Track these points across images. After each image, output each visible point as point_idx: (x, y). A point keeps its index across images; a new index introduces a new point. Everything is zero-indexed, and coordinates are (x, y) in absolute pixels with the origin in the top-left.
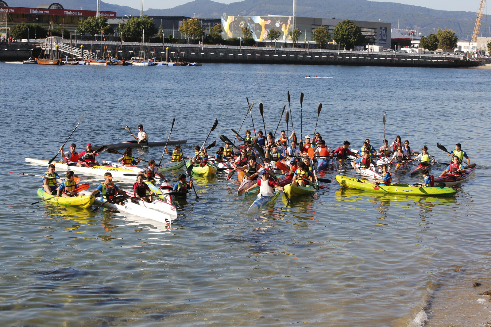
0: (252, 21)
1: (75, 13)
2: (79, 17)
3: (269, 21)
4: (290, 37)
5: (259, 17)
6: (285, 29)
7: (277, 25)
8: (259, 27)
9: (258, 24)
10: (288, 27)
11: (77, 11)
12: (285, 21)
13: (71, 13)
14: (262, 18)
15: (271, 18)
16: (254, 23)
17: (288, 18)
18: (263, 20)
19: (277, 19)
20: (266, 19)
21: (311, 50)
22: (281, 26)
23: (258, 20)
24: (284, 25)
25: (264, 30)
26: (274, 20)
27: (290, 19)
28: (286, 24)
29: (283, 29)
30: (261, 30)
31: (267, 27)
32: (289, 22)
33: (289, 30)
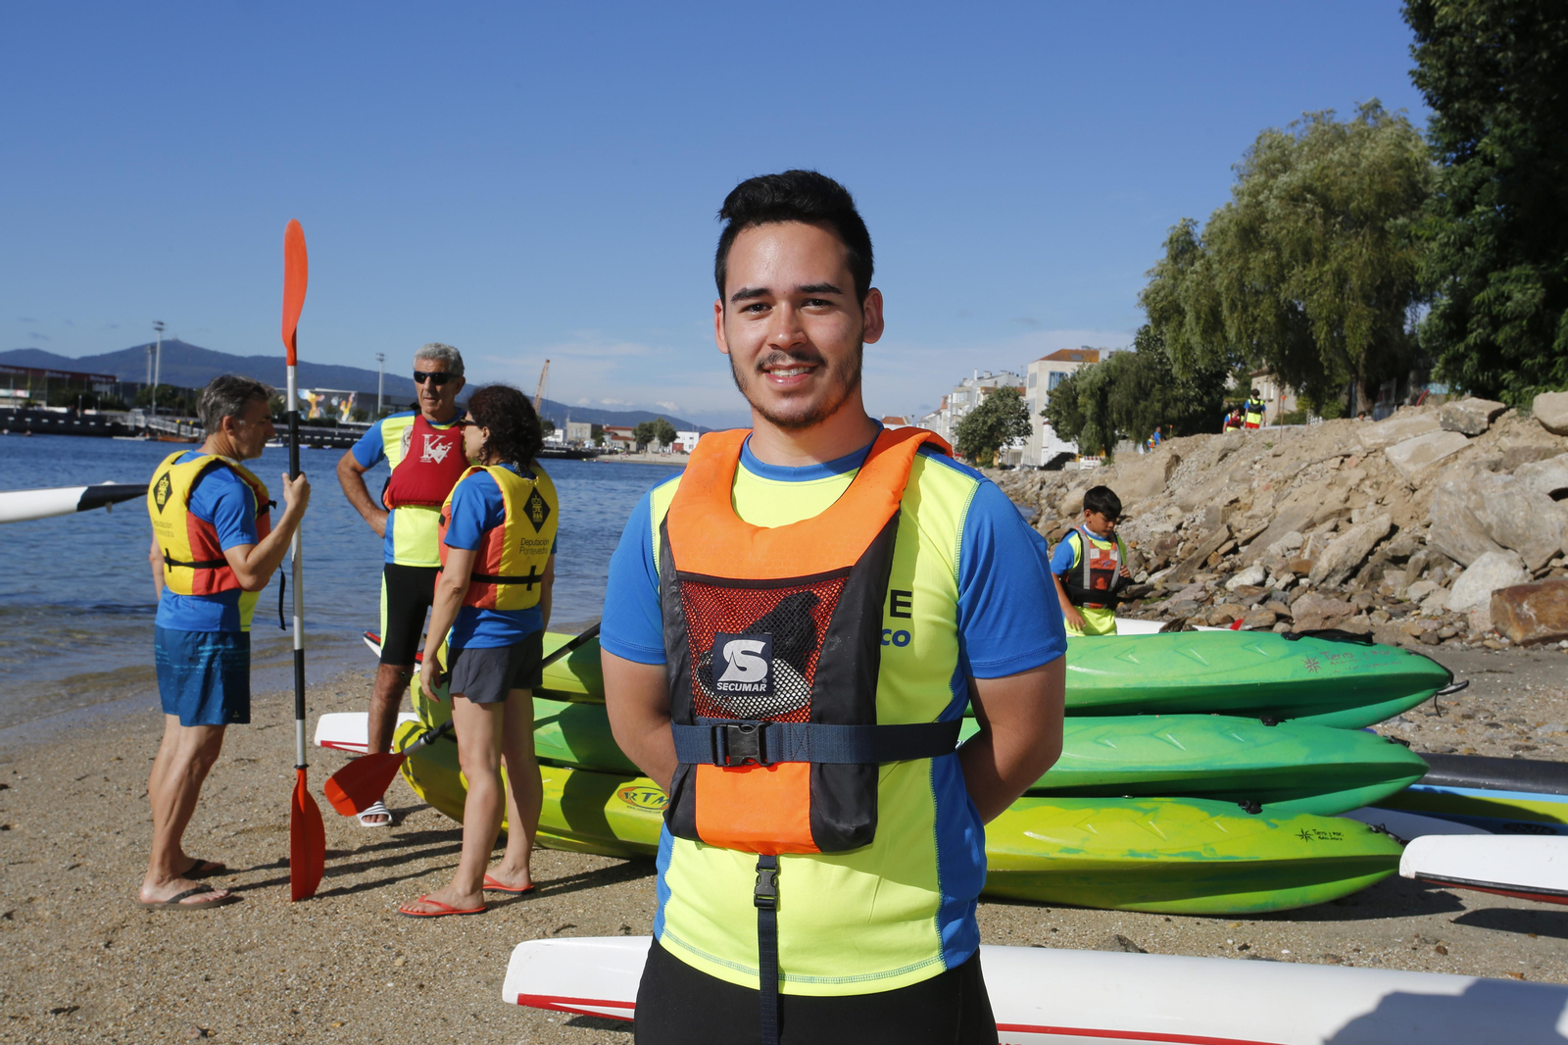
1: (60, 376)
2: (63, 380)
3: (322, 398)
4: (352, 418)
5: (307, 391)
6: (346, 407)
7: (334, 402)
8: (308, 404)
9: (306, 401)
10: (349, 406)
11: (64, 373)
12: (345, 397)
13: (54, 375)
14: (312, 392)
15: (325, 393)
16: (299, 398)
17: (350, 394)
18: (314, 396)
19: (334, 394)
20: (318, 394)
22: (339, 404)
23: (306, 394)
24: (344, 403)
25: (314, 408)
26: (329, 396)
27: (353, 395)
28: (347, 401)
29: (342, 408)
30: (311, 408)
31: (318, 404)
32: (351, 399)
33: (351, 410)
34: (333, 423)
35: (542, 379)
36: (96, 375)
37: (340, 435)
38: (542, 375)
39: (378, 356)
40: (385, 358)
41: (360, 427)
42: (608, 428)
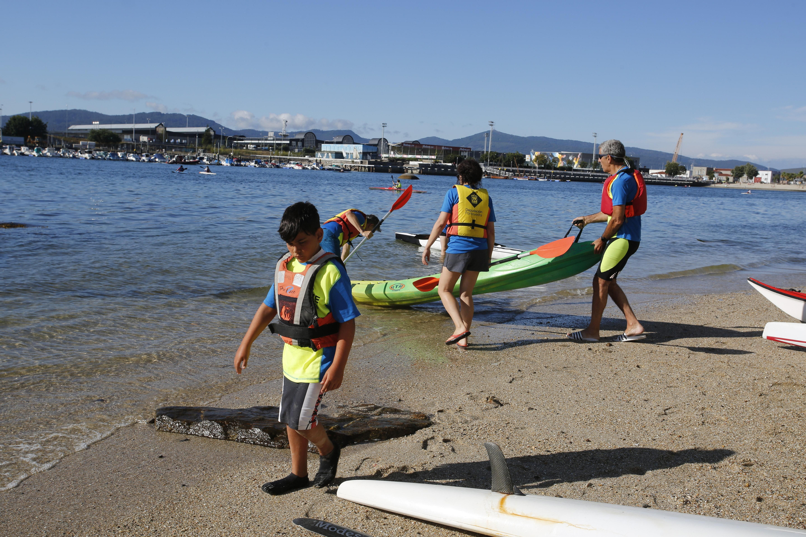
0: (552, 156)
1: (448, 148)
3: (565, 156)
4: (579, 166)
5: (557, 153)
6: (576, 161)
7: (571, 158)
8: (558, 159)
9: (557, 157)
10: (578, 160)
12: (576, 156)
13: (446, 148)
14: (559, 154)
15: (566, 154)
16: (553, 157)
17: (578, 154)
18: (560, 155)
19: (571, 154)
20: (562, 154)
21: (592, 174)
22: (573, 159)
23: (557, 155)
24: (575, 158)
25: (560, 161)
26: (568, 155)
27: (580, 155)
28: (577, 157)
29: (574, 161)
30: (559, 161)
31: (563, 159)
32: (579, 157)
33: (579, 162)
34: (570, 169)
35: (678, 144)
36: (462, 148)
37: (574, 175)
38: (679, 142)
39: (594, 135)
40: (597, 135)
41: (583, 171)
42: (716, 170)
